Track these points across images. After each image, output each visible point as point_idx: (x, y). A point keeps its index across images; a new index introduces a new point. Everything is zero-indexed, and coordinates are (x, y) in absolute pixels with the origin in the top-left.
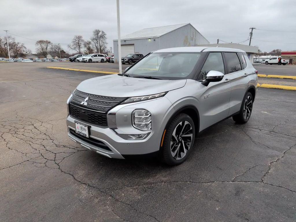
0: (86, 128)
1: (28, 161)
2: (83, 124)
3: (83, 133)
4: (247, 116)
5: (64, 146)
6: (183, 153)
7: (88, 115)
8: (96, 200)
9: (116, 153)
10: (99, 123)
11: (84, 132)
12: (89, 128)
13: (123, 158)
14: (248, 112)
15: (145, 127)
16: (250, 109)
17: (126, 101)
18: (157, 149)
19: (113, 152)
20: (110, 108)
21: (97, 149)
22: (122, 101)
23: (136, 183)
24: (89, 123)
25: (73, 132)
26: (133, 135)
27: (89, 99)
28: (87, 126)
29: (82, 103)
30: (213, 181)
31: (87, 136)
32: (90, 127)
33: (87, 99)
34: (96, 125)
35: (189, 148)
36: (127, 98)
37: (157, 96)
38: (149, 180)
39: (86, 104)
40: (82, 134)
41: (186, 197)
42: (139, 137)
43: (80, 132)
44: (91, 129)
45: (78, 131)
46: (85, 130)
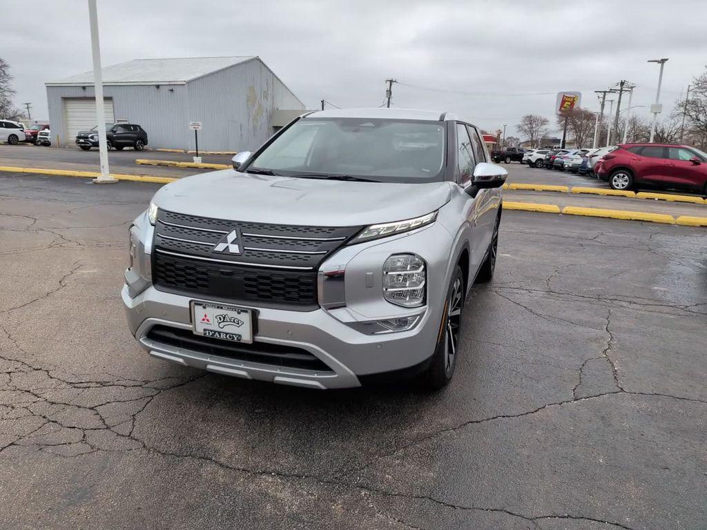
1: (12, 444)
2: (229, 308)
3: (227, 334)
5: (103, 384)
6: (451, 354)
7: (246, 279)
8: (337, 508)
9: (344, 373)
11: (231, 329)
12: (255, 315)
13: (358, 384)
15: (408, 299)
17: (361, 236)
18: (432, 351)
19: (335, 373)
20: (323, 256)
21: (277, 372)
22: (351, 236)
24: (250, 303)
26: (386, 322)
27: (240, 234)
28: (249, 311)
29: (220, 247)
30: (542, 406)
32: (259, 313)
33: (232, 236)
36: (364, 227)
39: (234, 249)
40: (223, 336)
42: (402, 323)
43: (215, 332)
44: (261, 317)
45: (205, 330)
46: (238, 323)
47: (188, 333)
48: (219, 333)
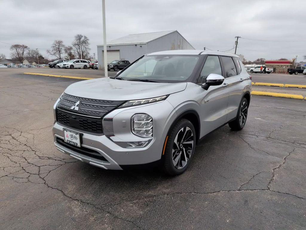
0: (78, 136)
1: (7, 176)
2: (74, 132)
3: (73, 142)
4: (243, 122)
5: (49, 158)
6: (184, 161)
7: (80, 121)
8: (92, 219)
9: (113, 163)
10: (93, 130)
11: (74, 141)
12: (81, 136)
13: (121, 169)
14: (243, 118)
15: (145, 134)
16: (245, 115)
17: (124, 105)
18: (159, 158)
19: (109, 163)
20: (105, 113)
21: (90, 160)
22: (120, 105)
23: (135, 196)
24: (81, 131)
25: (60, 141)
26: (133, 143)
27: (81, 103)
28: (79, 134)
29: (72, 108)
30: (219, 191)
31: (79, 145)
32: (83, 134)
33: (78, 103)
34: (90, 133)
35: (190, 156)
36: (126, 101)
37: (158, 99)
38: (150, 193)
39: (77, 109)
40: (72, 143)
41: (192, 210)
42: (139, 144)
43: (70, 141)
44: (83, 137)
45: (67, 140)
46: (76, 138)
47: (63, 140)
48: (71, 142)
